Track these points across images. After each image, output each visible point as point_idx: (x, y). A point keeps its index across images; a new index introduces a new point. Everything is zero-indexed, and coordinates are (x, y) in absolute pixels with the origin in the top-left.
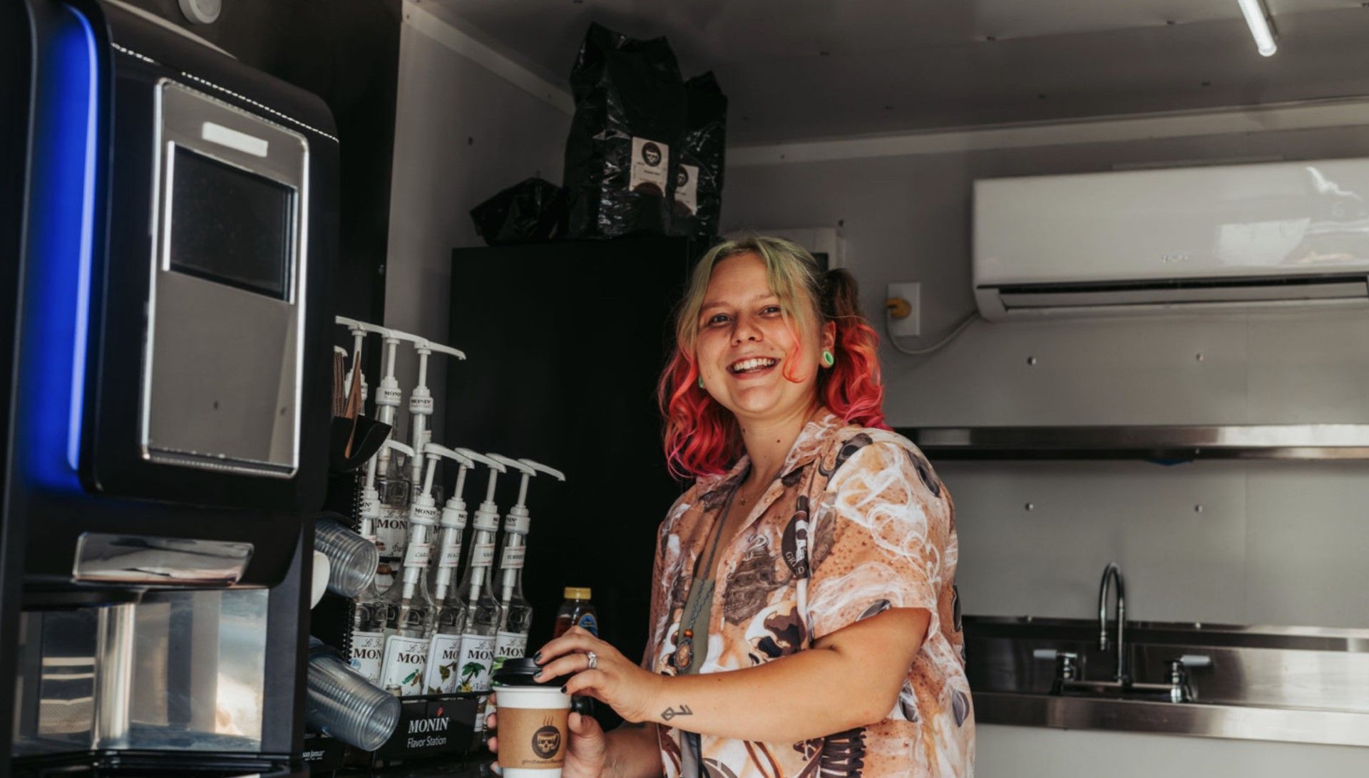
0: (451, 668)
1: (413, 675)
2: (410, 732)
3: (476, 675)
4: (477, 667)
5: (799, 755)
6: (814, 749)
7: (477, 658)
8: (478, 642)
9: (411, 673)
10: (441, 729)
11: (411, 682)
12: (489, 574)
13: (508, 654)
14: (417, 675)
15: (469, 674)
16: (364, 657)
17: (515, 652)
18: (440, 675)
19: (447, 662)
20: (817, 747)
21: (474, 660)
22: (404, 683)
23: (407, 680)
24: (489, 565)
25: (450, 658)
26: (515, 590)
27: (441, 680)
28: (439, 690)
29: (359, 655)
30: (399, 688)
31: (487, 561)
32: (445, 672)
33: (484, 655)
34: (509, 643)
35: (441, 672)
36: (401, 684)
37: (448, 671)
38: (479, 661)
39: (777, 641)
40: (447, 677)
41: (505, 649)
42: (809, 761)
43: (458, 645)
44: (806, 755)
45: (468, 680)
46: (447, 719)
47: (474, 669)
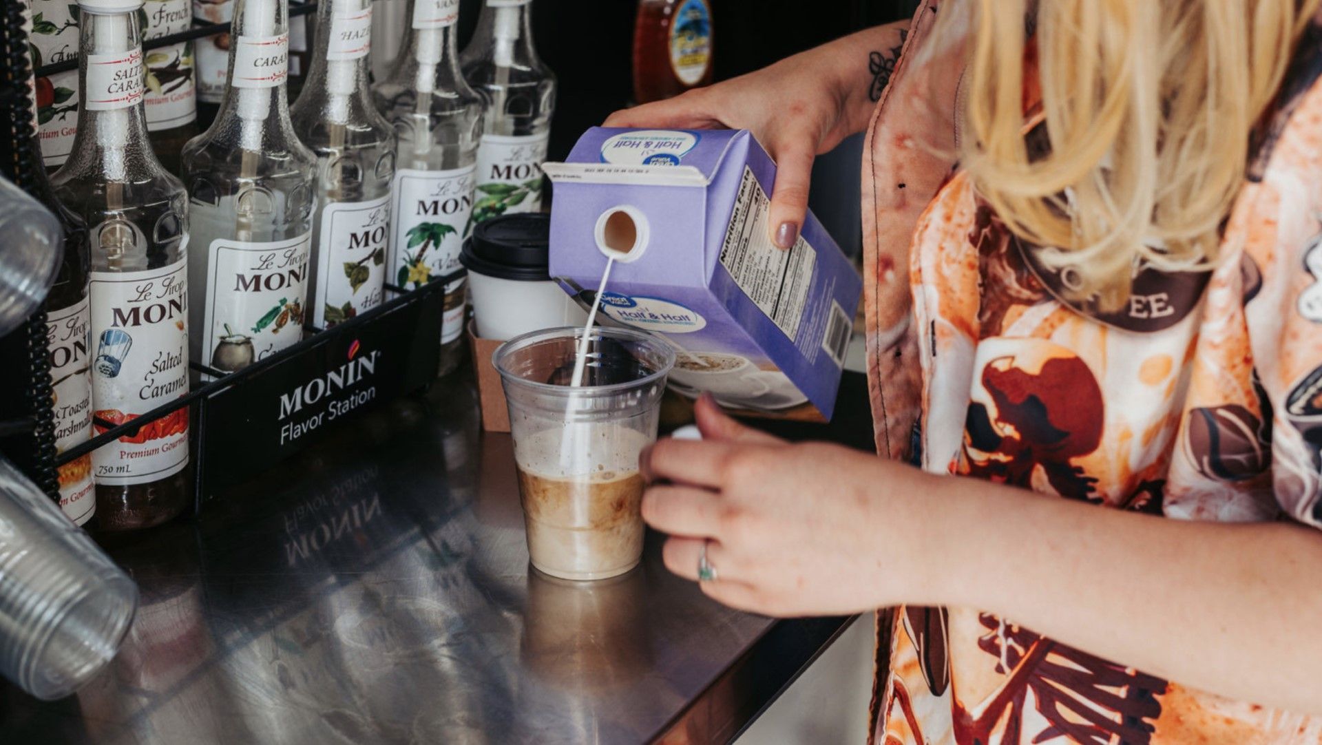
0: (370, 264)
1: (276, 310)
2: (282, 416)
3: (437, 245)
4: (436, 230)
5: (990, 660)
6: (1021, 651)
7: (435, 212)
8: (437, 182)
9: (270, 309)
10: (359, 377)
11: (273, 325)
12: (452, 39)
13: (508, 177)
14: (283, 309)
15: (422, 244)
16: (136, 322)
17: (522, 172)
18: (348, 281)
19: (359, 254)
20: (1027, 648)
21: (431, 219)
22: (257, 330)
23: (262, 323)
24: (452, 23)
25: (366, 244)
26: (519, 49)
27: (351, 289)
28: (348, 309)
29: (125, 322)
30: (247, 342)
31: (445, 16)
32: (357, 274)
33: (450, 206)
34: (510, 155)
35: (349, 275)
36: (251, 334)
37: (366, 269)
38: (442, 219)
39: (997, 421)
40: (364, 280)
41: (502, 168)
42: (1010, 674)
43: (382, 216)
44: (1003, 660)
45: (420, 255)
46: (373, 354)
47: (431, 233)
